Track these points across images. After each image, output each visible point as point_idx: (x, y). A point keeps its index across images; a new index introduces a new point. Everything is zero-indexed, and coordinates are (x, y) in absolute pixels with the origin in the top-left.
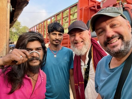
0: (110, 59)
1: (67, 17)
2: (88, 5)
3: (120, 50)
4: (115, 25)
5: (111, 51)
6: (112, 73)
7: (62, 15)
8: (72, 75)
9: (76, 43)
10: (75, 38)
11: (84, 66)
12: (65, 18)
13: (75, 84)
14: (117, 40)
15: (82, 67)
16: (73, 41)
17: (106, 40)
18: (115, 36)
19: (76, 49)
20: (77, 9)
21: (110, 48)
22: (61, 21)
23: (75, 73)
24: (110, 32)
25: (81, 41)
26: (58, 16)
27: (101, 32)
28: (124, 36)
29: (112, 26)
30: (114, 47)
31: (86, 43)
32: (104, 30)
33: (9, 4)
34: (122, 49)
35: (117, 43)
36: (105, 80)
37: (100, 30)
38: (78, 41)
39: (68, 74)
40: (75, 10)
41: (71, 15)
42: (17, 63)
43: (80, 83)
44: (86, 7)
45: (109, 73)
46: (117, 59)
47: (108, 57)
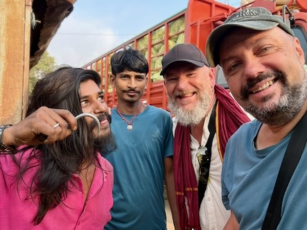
0: (256, 129)
1: (160, 44)
2: (211, 16)
3: (279, 107)
4: (266, 49)
5: (257, 108)
6: (261, 161)
7: (151, 40)
8: (169, 172)
9: (179, 96)
10: (177, 85)
11: (197, 150)
12: (156, 47)
13: (178, 193)
14: (271, 83)
15: (194, 153)
16: (173, 92)
17: (245, 83)
18: (265, 74)
19: (180, 110)
20: (184, 25)
21: (255, 104)
22: (147, 53)
23: (176, 167)
24: (254, 66)
25: (192, 91)
26: (140, 42)
27: (235, 66)
28: (287, 74)
29: (259, 52)
30: (264, 99)
31: (204, 96)
32: (241, 62)
33: (29, 11)
34: (284, 105)
35: (271, 90)
36: (244, 176)
37: (231, 63)
38: (185, 93)
39: (160, 169)
40: (180, 26)
41: (169, 38)
42: (46, 141)
43: (188, 189)
44: (205, 21)
45: (255, 159)
46: (272, 129)
47: (252, 125)
